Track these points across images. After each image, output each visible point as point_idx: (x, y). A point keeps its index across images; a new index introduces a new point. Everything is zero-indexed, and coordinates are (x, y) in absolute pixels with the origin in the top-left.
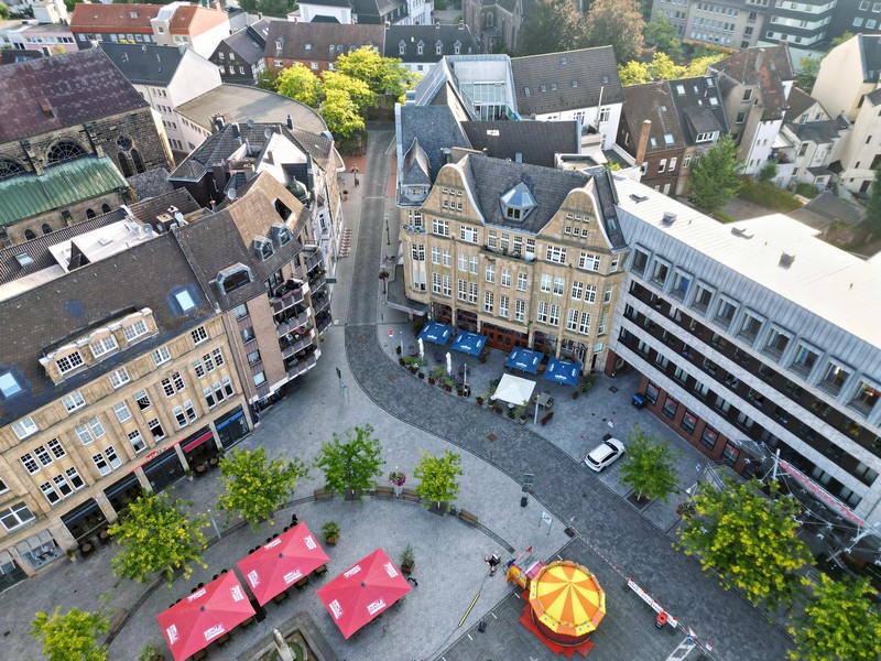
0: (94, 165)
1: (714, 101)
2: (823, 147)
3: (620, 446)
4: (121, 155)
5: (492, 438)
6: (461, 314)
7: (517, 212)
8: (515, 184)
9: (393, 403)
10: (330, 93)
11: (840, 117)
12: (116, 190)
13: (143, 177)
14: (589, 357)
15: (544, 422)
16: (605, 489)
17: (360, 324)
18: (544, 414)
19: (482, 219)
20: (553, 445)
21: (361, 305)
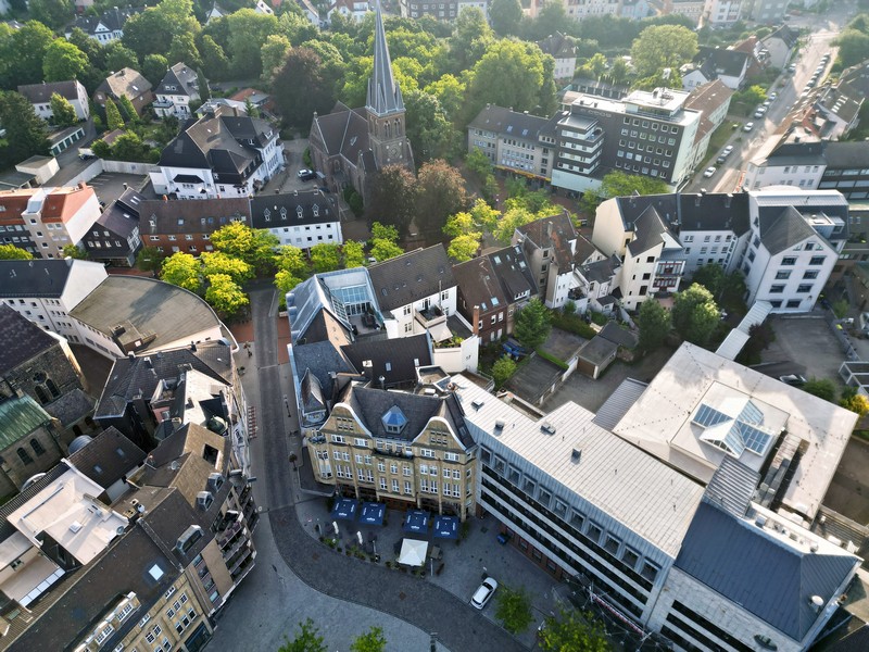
0: (16, 406)
1: (522, 264)
2: (605, 285)
3: (493, 584)
4: (38, 390)
5: (402, 596)
6: (362, 490)
7: (395, 429)
8: (390, 407)
9: (321, 580)
10: (214, 279)
11: (614, 255)
12: (41, 425)
13: (60, 402)
14: (463, 509)
15: (438, 573)
16: (487, 622)
17: (281, 507)
18: (438, 564)
19: (370, 434)
20: (447, 592)
21: (278, 486)
